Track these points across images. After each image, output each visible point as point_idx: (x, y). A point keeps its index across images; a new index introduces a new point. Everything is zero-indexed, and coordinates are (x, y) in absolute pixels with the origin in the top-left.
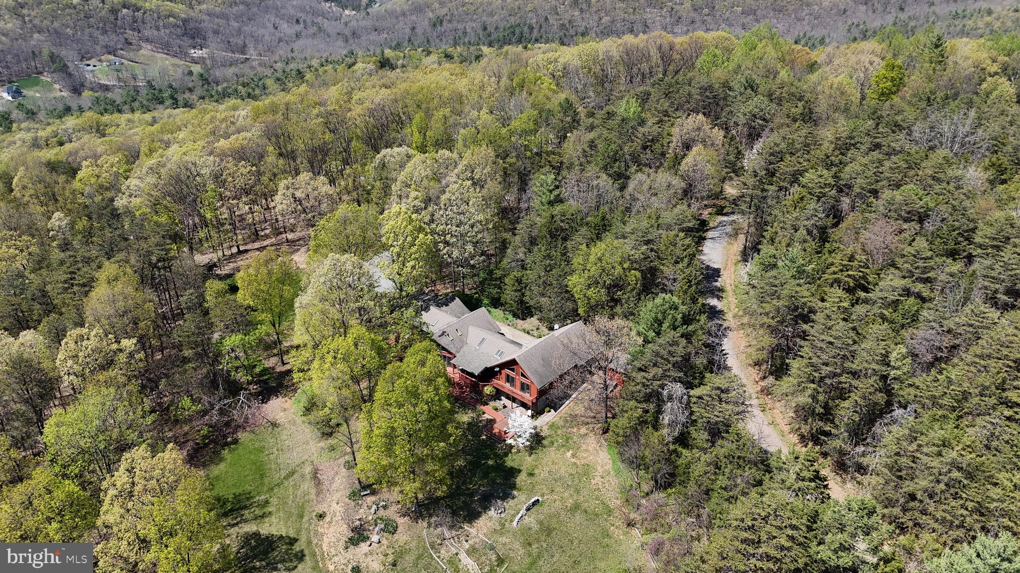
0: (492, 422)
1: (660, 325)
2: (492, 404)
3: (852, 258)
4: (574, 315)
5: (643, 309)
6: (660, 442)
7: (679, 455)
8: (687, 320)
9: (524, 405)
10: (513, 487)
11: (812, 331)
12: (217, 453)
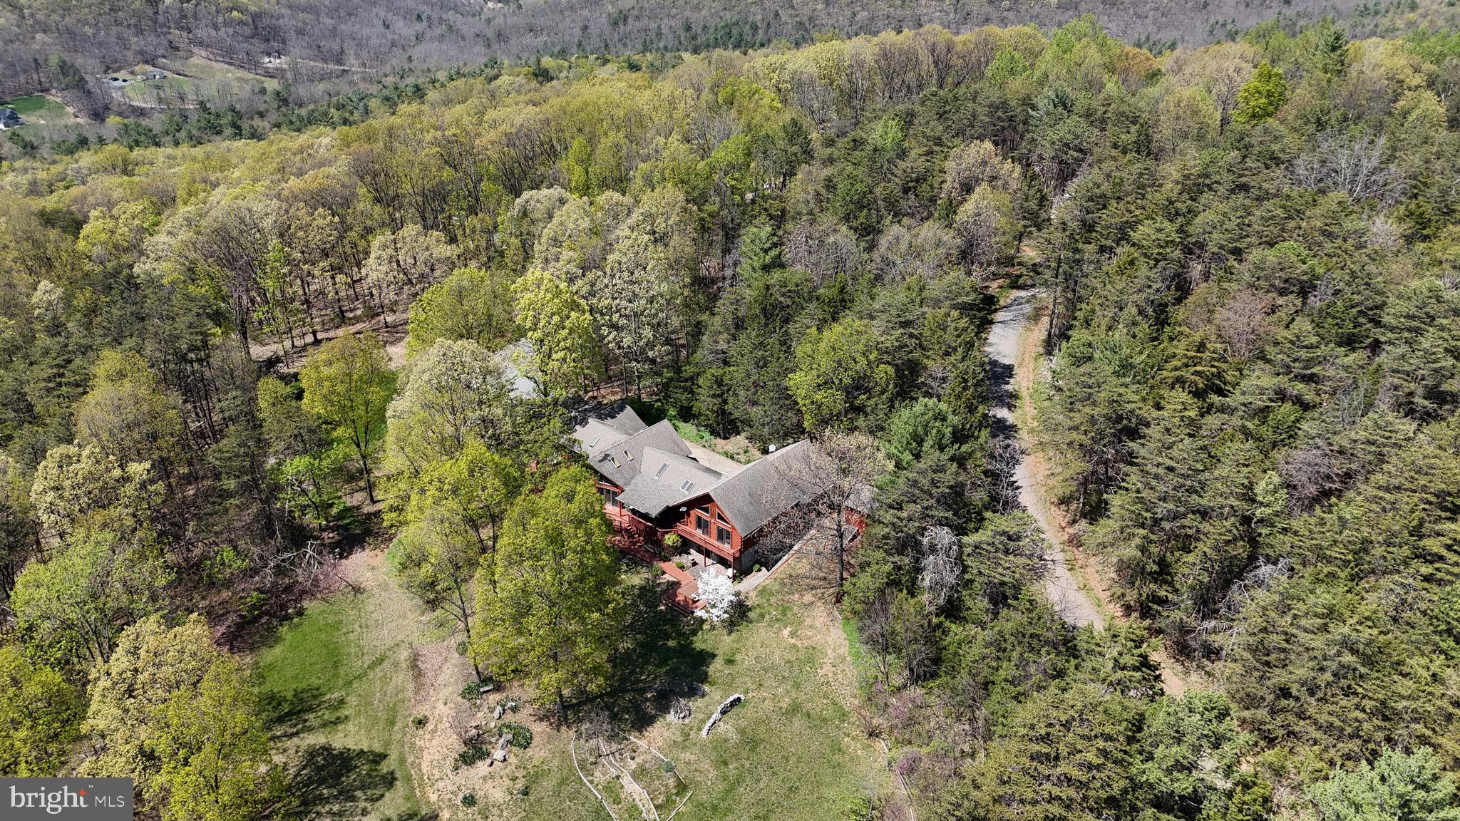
0: (675, 585)
1: (920, 443)
2: (676, 559)
3: (1201, 347)
4: (797, 432)
5: (897, 421)
6: (919, 613)
7: (946, 632)
8: (960, 436)
9: (723, 561)
10: (704, 678)
11: (1143, 452)
12: (271, 630)
